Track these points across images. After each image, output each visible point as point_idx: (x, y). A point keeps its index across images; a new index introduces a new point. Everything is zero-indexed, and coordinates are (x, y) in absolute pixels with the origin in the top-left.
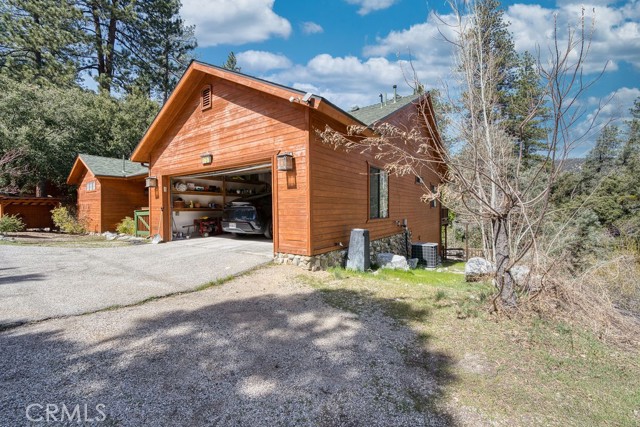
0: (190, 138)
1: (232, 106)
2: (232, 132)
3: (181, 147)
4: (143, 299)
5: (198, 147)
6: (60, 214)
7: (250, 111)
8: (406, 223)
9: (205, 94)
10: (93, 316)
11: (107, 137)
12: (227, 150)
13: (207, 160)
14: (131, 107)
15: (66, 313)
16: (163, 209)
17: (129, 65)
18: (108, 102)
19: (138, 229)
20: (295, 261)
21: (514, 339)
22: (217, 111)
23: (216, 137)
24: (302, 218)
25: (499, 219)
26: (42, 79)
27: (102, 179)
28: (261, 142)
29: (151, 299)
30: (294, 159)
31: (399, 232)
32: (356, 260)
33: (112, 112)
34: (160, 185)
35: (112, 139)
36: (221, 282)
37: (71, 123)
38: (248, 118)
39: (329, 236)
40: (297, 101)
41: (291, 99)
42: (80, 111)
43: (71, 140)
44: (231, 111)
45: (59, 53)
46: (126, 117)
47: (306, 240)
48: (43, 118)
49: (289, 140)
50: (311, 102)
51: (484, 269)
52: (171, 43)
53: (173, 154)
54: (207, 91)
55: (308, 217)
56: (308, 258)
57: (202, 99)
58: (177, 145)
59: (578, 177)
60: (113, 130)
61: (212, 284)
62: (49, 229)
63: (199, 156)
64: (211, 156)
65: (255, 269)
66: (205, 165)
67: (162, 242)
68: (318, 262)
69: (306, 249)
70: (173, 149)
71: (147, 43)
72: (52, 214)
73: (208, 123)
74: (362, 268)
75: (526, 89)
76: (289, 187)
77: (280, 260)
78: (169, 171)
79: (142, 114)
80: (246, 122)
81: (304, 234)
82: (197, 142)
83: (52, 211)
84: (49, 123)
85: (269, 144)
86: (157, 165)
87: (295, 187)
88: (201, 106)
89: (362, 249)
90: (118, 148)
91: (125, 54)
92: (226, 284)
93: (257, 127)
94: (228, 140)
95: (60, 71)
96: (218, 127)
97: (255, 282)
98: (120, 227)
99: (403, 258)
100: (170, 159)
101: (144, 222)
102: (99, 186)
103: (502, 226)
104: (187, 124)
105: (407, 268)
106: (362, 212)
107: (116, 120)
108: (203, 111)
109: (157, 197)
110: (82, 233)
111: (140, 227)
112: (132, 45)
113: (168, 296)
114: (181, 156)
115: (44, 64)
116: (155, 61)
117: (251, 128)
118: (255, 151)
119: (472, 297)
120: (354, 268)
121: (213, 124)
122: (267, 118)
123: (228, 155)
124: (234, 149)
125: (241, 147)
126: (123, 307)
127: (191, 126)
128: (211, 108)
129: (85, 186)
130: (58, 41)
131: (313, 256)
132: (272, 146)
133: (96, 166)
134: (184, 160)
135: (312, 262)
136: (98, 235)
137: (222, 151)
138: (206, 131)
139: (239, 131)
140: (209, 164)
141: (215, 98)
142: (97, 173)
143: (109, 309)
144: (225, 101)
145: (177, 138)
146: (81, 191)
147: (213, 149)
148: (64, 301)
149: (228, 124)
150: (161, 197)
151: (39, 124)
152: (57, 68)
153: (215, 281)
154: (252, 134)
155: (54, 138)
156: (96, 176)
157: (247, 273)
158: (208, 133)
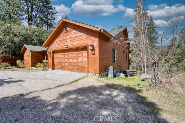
0: (61, 40)
1: (74, 31)
2: (75, 39)
3: (58, 43)
4: (56, 86)
5: (63, 43)
6: (18, 62)
7: (80, 33)
8: (121, 64)
9: (66, 27)
10: (45, 91)
11: (32, 40)
12: (73, 44)
13: (67, 46)
14: (39, 31)
15: (37, 90)
16: (52, 60)
17: (37, 18)
18: (32, 29)
19: (44, 66)
20: (94, 75)
21: (163, 96)
22: (69, 32)
23: (69, 40)
24: (96, 63)
25: (156, 63)
26: (12, 22)
27: (31, 52)
28: (84, 42)
29: (58, 86)
30: (94, 46)
31: (119, 67)
32: (110, 75)
33: (33, 32)
34: (51, 53)
35: (33, 40)
36: (76, 81)
37: (22, 36)
38: (79, 35)
39: (103, 68)
40: (96, 30)
41: (94, 30)
42: (24, 32)
43: (22, 40)
44: (74, 33)
45: (16, 15)
46: (37, 34)
47: (98, 69)
48: (13, 34)
49: (92, 41)
50: (100, 30)
51: (147, 77)
52: (49, 12)
53: (56, 45)
54: (67, 27)
55: (98, 63)
56: (98, 74)
57: (65, 29)
58: (57, 42)
59: (165, 51)
60: (34, 37)
61: (73, 82)
62: (15, 66)
63: (64, 45)
64: (68, 45)
65: (83, 77)
66: (66, 48)
67: (52, 70)
68: (101, 75)
69: (98, 72)
70: (55, 43)
71: (42, 12)
72: (16, 62)
73: (67, 36)
74: (112, 77)
75: (150, 26)
76: (92, 54)
77: (90, 75)
78: (54, 49)
79: (42, 33)
80: (79, 36)
81: (97, 67)
82: (63, 41)
83: (17, 61)
84: (15, 35)
85: (86, 42)
86: (50, 48)
87: (94, 54)
88: (64, 31)
89: (112, 72)
90: (35, 43)
91: (36, 15)
92: (77, 82)
93: (82, 37)
94: (73, 41)
95: (17, 20)
96: (70, 37)
97: (85, 81)
98: (37, 66)
99: (123, 74)
100: (54, 46)
101: (46, 64)
102: (31, 54)
103: (157, 65)
104: (60, 36)
105: (124, 77)
106: (111, 61)
107: (35, 34)
108: (65, 32)
109: (50, 57)
110: (25, 67)
111: (45, 66)
112: (38, 12)
113: (63, 85)
114: (58, 45)
115: (12, 18)
116: (44, 17)
117: (80, 37)
118: (82, 44)
119: (147, 85)
120: (110, 77)
121: (68, 36)
122: (85, 35)
123: (73, 45)
124: (75, 43)
125: (77, 43)
126: (52, 88)
127: (61, 37)
128: (68, 32)
129: (26, 54)
130: (16, 11)
131: (100, 74)
132: (87, 43)
133: (30, 48)
134: (59, 46)
135: (99, 75)
136: (31, 68)
137: (71, 44)
138: (66, 38)
139: (77, 38)
140: (67, 48)
141: (69, 29)
142: (30, 50)
143: (48, 89)
144: (72, 30)
145: (57, 40)
146: (25, 55)
147: (68, 43)
148: (34, 87)
149: (73, 36)
150: (52, 57)
151: (12, 36)
152: (16, 19)
153: (74, 81)
154: (80, 39)
155: (17, 40)
156: (30, 51)
157: (81, 79)
158: (67, 39)
